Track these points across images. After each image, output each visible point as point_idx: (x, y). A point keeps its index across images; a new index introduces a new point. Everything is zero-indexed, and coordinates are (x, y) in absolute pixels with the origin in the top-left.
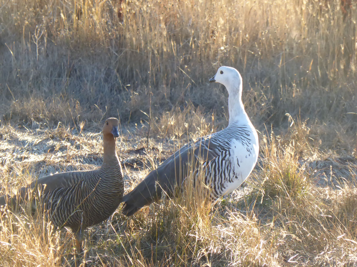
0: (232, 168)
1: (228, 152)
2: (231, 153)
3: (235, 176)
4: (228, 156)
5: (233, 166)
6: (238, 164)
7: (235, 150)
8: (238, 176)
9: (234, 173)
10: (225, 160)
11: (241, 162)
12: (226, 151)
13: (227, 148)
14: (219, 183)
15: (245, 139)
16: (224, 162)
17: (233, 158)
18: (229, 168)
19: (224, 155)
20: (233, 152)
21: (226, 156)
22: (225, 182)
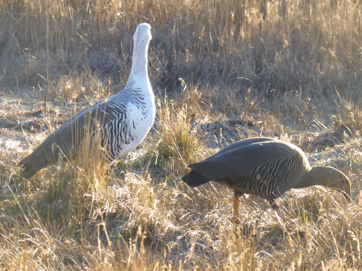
0: (128, 130)
1: (124, 115)
2: (127, 116)
3: (131, 138)
4: (124, 118)
5: (129, 128)
6: (134, 126)
7: (131, 113)
8: (134, 138)
9: (130, 135)
10: (121, 122)
11: (137, 124)
12: (122, 113)
13: (123, 111)
14: (116, 145)
15: (140, 103)
16: (120, 124)
17: (129, 120)
18: (125, 130)
19: (120, 118)
20: (129, 115)
21: (122, 118)
22: (121, 144)
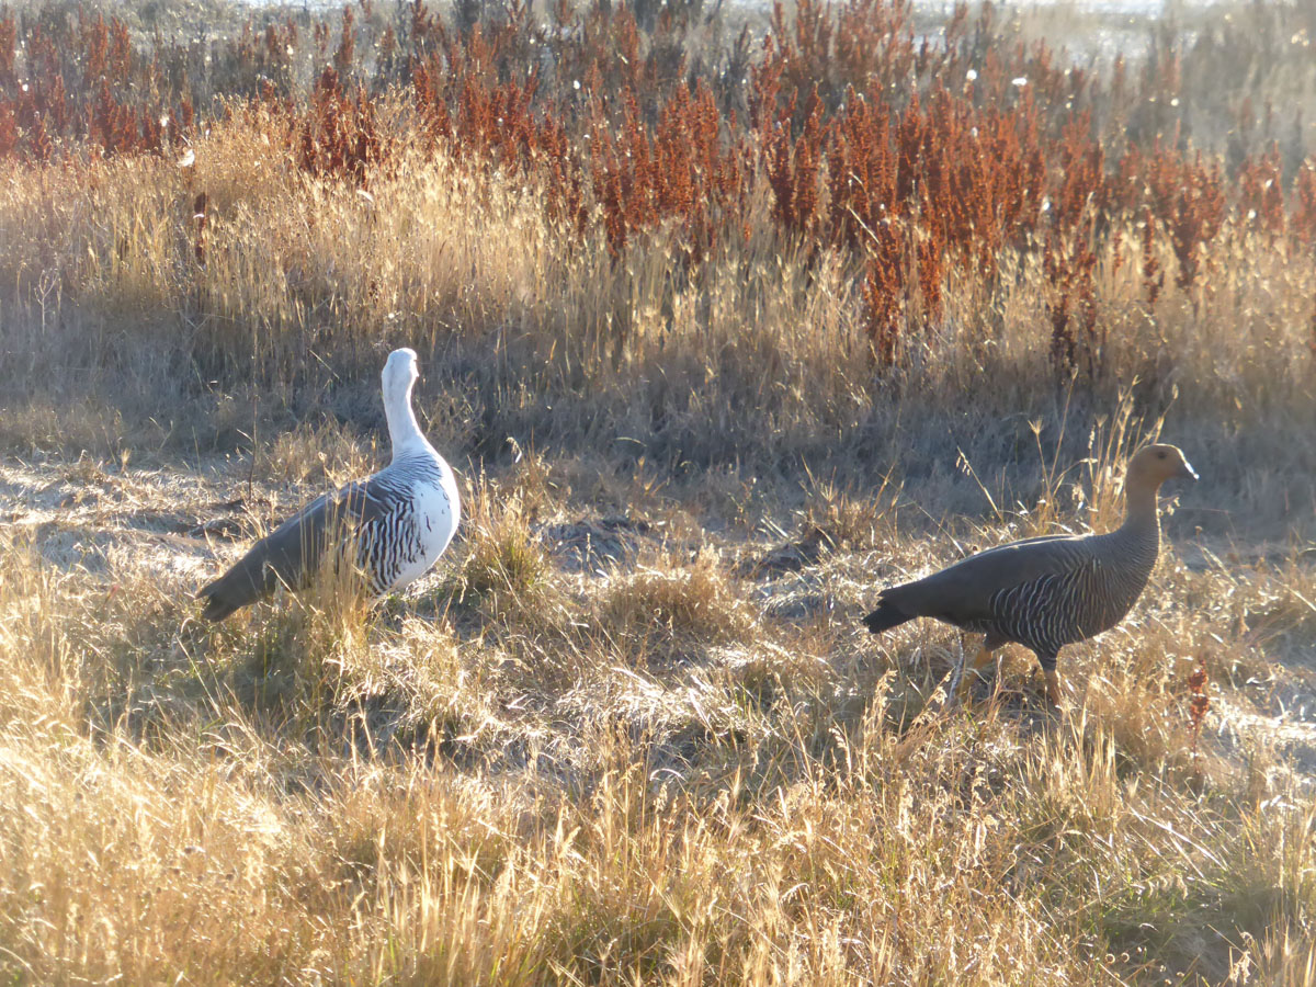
0: (416, 534)
1: (408, 505)
2: (415, 507)
3: (419, 551)
4: (408, 512)
5: (418, 529)
6: (428, 526)
7: (422, 500)
8: (424, 551)
9: (419, 545)
10: (402, 519)
11: (433, 521)
12: (405, 502)
13: (407, 497)
14: (391, 563)
16: (401, 523)
17: (417, 515)
18: (410, 534)
19: (401, 510)
20: (419, 505)
21: (404, 511)
22: (400, 561)
